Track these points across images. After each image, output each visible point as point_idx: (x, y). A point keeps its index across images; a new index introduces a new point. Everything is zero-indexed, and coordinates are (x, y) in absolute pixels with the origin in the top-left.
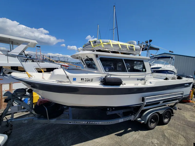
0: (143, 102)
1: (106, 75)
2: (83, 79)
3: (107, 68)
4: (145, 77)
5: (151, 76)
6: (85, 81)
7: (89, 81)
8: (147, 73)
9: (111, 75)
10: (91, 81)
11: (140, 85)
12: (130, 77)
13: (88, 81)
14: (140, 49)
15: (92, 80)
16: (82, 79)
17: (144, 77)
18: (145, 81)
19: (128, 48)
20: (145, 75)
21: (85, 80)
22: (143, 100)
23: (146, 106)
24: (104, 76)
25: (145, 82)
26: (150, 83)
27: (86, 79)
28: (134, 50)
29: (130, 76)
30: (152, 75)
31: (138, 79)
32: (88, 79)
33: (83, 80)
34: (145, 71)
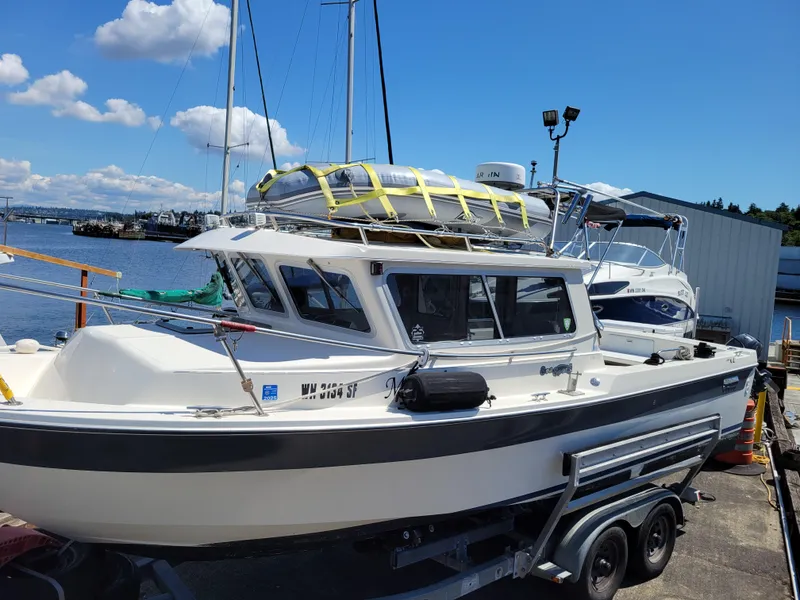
0: (566, 479)
1: (415, 358)
2: (313, 390)
3: (418, 326)
4: (572, 356)
5: (594, 349)
6: (322, 397)
7: (340, 394)
8: (579, 334)
9: (435, 357)
10: (349, 396)
11: (555, 396)
12: (510, 361)
13: (333, 396)
14: (550, 217)
15: (352, 391)
16: (305, 390)
17: (569, 355)
18: (574, 377)
19: (499, 216)
20: (571, 347)
21: (319, 391)
22: (568, 466)
23: (580, 493)
24: (404, 364)
25: (575, 383)
26: (594, 383)
27: (323, 386)
28: (525, 222)
29: (512, 355)
30: (597, 343)
31: (543, 371)
32: (334, 385)
33: (309, 395)
34: (573, 328)
